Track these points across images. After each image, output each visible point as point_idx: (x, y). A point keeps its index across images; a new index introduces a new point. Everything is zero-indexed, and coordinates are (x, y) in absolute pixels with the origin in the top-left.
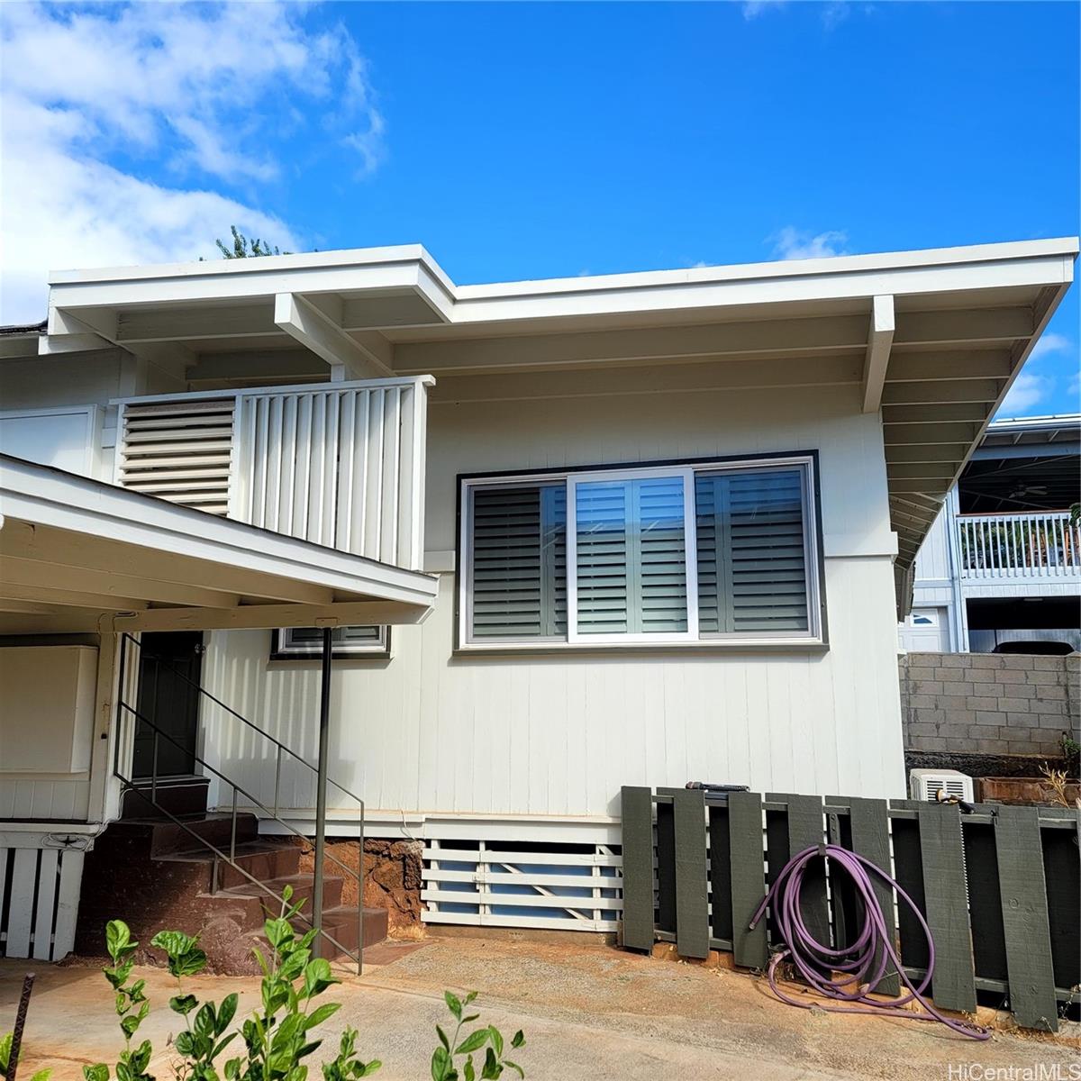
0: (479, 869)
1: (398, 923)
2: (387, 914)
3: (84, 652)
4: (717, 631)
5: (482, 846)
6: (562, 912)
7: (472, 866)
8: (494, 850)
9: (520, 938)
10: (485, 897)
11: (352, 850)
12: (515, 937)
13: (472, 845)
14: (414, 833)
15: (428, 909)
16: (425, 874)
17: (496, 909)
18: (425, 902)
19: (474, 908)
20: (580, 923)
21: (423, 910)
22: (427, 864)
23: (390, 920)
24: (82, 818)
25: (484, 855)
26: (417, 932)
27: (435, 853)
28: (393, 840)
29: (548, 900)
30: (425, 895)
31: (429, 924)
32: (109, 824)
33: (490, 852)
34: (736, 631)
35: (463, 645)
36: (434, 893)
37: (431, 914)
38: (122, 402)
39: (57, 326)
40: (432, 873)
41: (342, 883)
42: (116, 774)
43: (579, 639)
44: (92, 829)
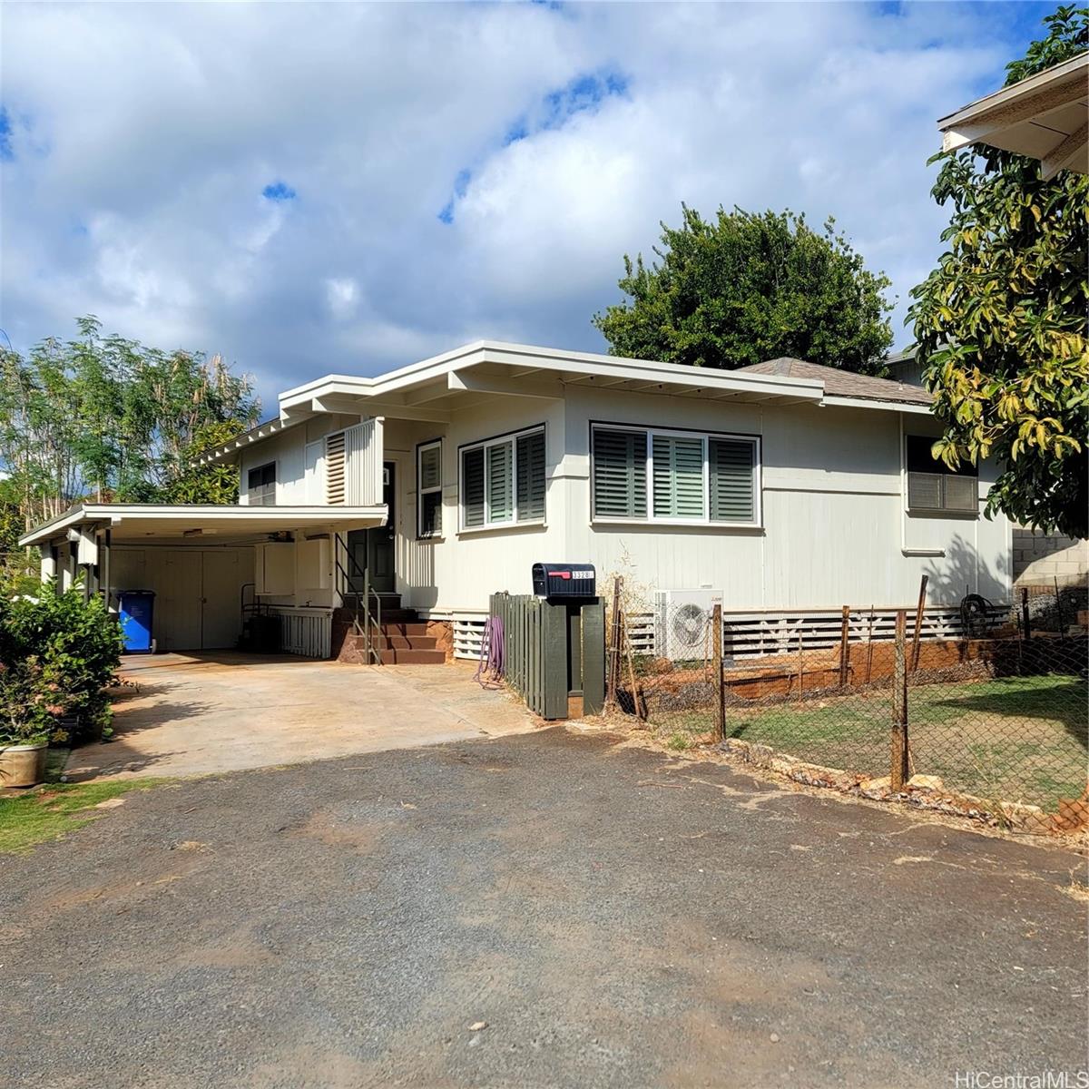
0: (469, 634)
1: (448, 657)
2: (445, 653)
3: (322, 542)
4: (522, 519)
5: (469, 624)
7: (466, 633)
8: (473, 625)
9: (476, 664)
10: (470, 646)
11: (440, 625)
12: (474, 663)
13: (466, 623)
14: (452, 618)
15: (456, 651)
16: (455, 636)
17: (471, 651)
18: (456, 648)
19: (467, 651)
21: (454, 651)
22: (456, 631)
23: (446, 655)
25: (469, 628)
26: (453, 661)
27: (458, 626)
28: (448, 621)
30: (455, 645)
31: (458, 658)
33: (471, 627)
34: (532, 518)
35: (461, 531)
36: (458, 645)
37: (458, 654)
38: (326, 437)
39: (284, 416)
40: (458, 636)
41: (435, 640)
42: (337, 589)
43: (488, 526)
44: (330, 610)
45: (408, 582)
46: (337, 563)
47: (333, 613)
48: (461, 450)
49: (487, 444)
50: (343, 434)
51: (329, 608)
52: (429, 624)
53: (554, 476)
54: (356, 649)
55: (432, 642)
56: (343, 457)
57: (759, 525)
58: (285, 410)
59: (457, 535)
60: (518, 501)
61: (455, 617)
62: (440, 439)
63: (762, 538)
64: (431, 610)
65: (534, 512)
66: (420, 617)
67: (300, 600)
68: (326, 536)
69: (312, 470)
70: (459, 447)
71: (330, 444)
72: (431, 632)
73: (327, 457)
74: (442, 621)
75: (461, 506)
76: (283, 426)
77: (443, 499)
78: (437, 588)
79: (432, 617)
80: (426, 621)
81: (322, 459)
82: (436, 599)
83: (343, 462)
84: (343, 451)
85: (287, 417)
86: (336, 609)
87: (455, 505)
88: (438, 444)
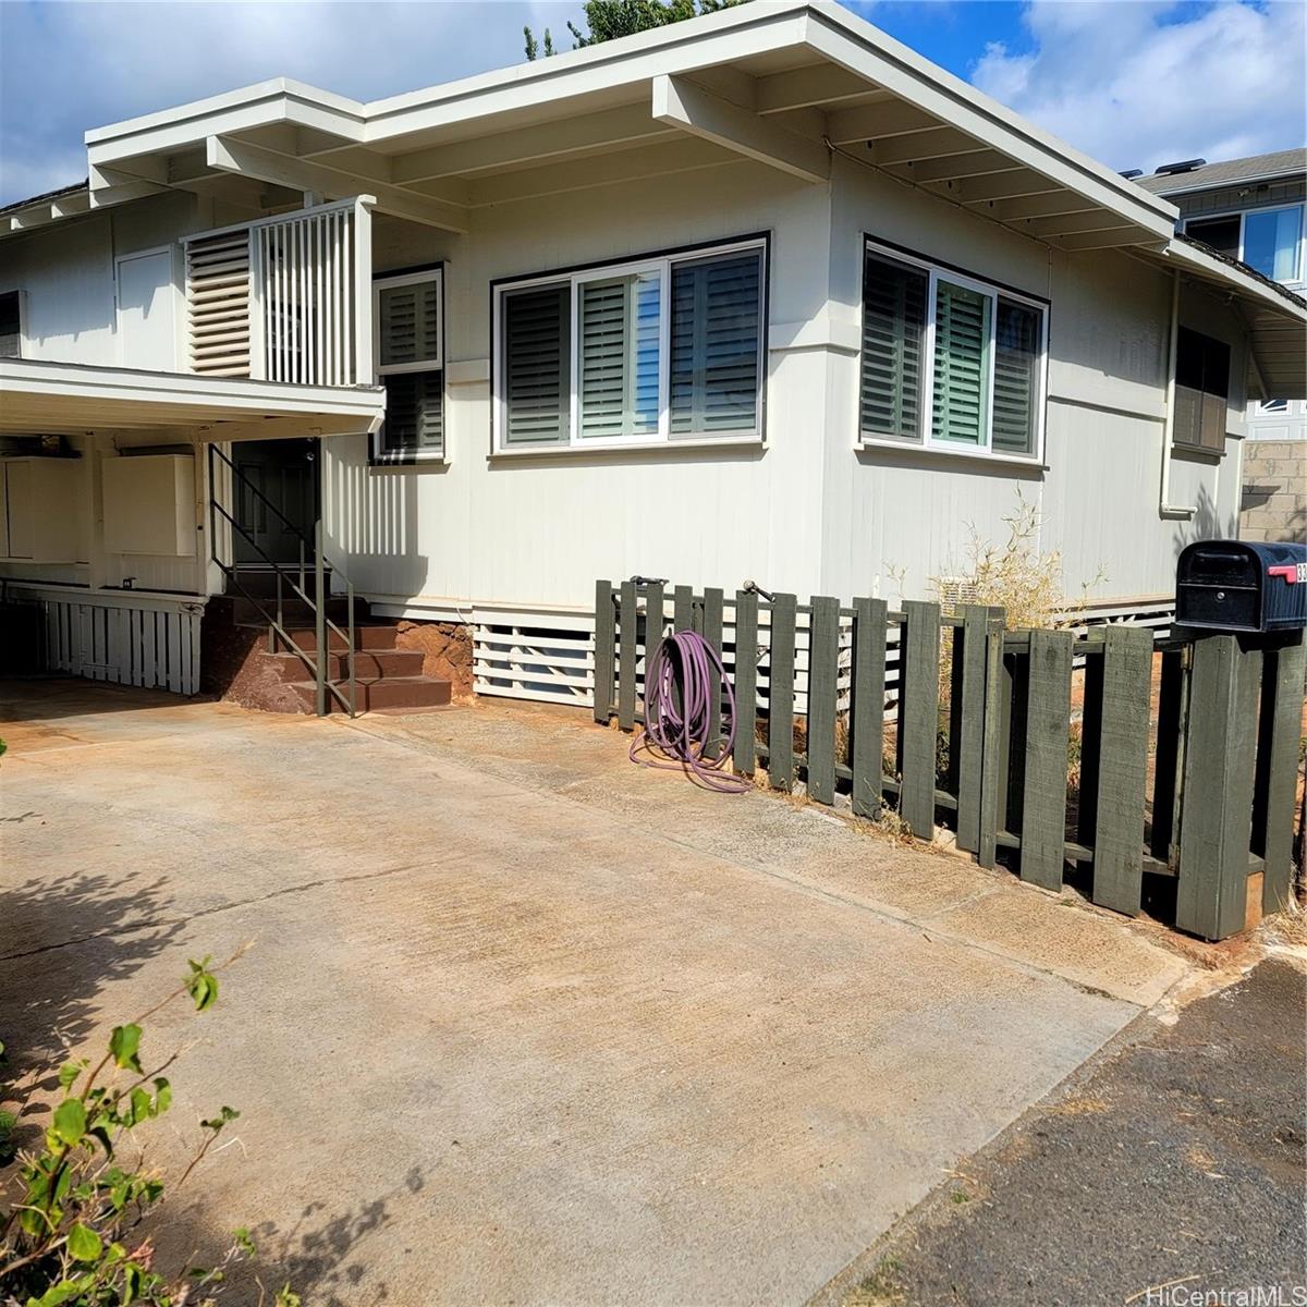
0: (513, 650)
1: (459, 692)
2: (450, 684)
3: (178, 460)
4: (690, 431)
5: (515, 631)
6: (564, 689)
7: (507, 648)
8: (526, 635)
9: (539, 709)
10: (516, 673)
11: (432, 631)
12: (536, 708)
13: (507, 630)
14: (467, 618)
15: (479, 682)
16: (476, 653)
17: (526, 684)
18: (477, 676)
19: (508, 683)
20: (578, 699)
21: (475, 682)
22: (478, 643)
23: (453, 689)
24: (195, 591)
25: (515, 639)
26: (471, 700)
27: (484, 635)
28: (457, 624)
29: (557, 678)
30: (476, 670)
31: (481, 694)
32: (211, 597)
33: (523, 637)
34: (706, 430)
35: (498, 451)
36: (482, 669)
37: (482, 686)
38: (185, 240)
39: (98, 182)
40: (482, 653)
41: (422, 657)
42: (214, 558)
43: (578, 443)
44: (201, 600)
45: (342, 546)
46: (213, 503)
47: (207, 607)
48: (497, 289)
49: (577, 279)
50: (245, 232)
51: (196, 594)
52: (402, 626)
53: (792, 345)
54: (283, 681)
55: (414, 663)
56: (245, 282)
57: (1039, 461)
58: (100, 167)
59: (488, 458)
60: (672, 397)
61: (477, 617)
62: (439, 265)
63: (1042, 482)
64: (411, 602)
65: (709, 419)
66: (374, 612)
67: (101, 572)
68: (185, 449)
69: (138, 312)
70: (493, 283)
71: (194, 256)
72: (405, 643)
73: (188, 283)
74: (437, 623)
75: (497, 400)
76: (94, 204)
77: (447, 386)
78: (425, 560)
79: (409, 614)
80: (393, 621)
81: (173, 287)
82: (424, 581)
83: (245, 295)
84: (246, 270)
85: (106, 185)
86: (214, 599)
87: (482, 398)
88: (433, 275)
